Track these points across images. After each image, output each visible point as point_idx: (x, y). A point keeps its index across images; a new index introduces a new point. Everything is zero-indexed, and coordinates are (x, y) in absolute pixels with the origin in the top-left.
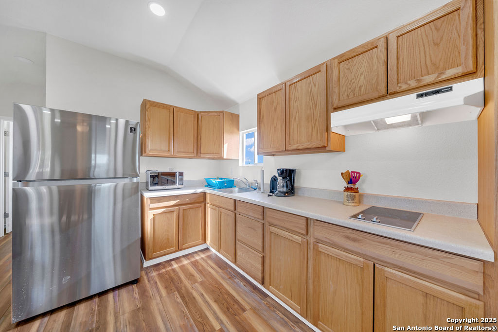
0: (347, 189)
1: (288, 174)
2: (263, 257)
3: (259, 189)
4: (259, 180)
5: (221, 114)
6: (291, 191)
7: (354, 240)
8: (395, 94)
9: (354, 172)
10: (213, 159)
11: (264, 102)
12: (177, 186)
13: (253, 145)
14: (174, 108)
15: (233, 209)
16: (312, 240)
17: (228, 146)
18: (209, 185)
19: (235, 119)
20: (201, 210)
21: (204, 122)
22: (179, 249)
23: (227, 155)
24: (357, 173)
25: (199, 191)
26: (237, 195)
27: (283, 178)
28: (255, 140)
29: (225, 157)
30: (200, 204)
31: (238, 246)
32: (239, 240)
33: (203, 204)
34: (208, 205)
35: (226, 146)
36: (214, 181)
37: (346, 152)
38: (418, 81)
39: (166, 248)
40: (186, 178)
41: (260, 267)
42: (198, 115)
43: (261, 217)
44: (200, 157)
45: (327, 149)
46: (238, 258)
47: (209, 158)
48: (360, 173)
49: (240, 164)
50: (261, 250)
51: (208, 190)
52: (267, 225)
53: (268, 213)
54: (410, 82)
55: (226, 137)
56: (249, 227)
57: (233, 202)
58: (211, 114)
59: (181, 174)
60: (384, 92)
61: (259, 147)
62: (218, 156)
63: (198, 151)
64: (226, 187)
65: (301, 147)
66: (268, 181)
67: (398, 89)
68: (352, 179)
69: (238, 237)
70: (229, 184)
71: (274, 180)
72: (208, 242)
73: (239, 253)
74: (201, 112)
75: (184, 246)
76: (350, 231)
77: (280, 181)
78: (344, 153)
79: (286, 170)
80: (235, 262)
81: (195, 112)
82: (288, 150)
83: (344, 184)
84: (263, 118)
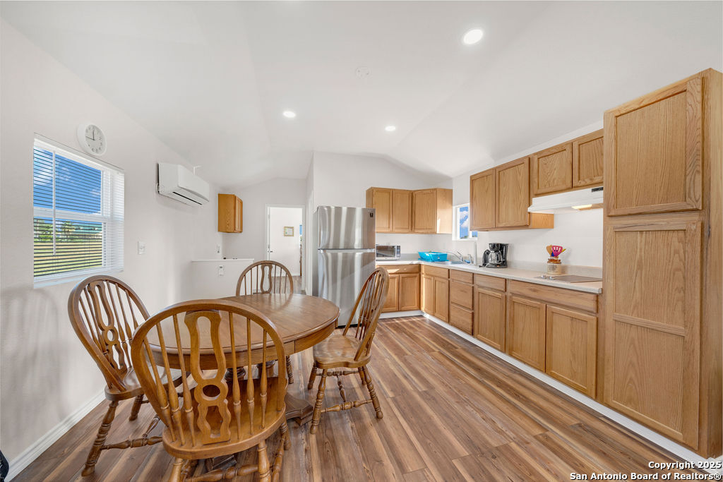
0: (551, 261)
1: (500, 249)
2: (473, 314)
3: (473, 262)
4: (473, 255)
5: (435, 192)
6: (503, 264)
7: (535, 291)
8: (578, 187)
9: (556, 247)
10: (427, 233)
11: (476, 184)
12: (396, 258)
13: (467, 217)
14: (393, 190)
15: (447, 277)
16: (509, 294)
17: (441, 221)
18: (422, 259)
19: (448, 194)
20: (416, 280)
21: (417, 200)
22: (399, 310)
23: (440, 231)
24: (559, 247)
25: (415, 262)
26: (449, 265)
27: (495, 252)
28: (468, 213)
29: (438, 232)
30: (415, 274)
31: (451, 308)
32: (452, 303)
33: (418, 275)
34: (423, 276)
35: (438, 222)
36: (427, 255)
37: (555, 229)
38: (591, 179)
39: (389, 307)
40: (402, 252)
41: (470, 321)
42: (412, 194)
43: (471, 282)
44: (414, 232)
45: (530, 227)
46: (451, 317)
47: (423, 233)
48: (562, 248)
49: (453, 239)
50: (471, 307)
51: (422, 263)
52: (476, 287)
53: (476, 278)
54: (586, 180)
55: (440, 213)
56: (462, 291)
57: (447, 271)
58: (424, 192)
59: (399, 247)
60: (570, 185)
61: (472, 224)
62: (431, 230)
63: (412, 227)
64: (439, 260)
65: (508, 225)
66: (481, 255)
67: (578, 184)
68: (555, 253)
69: (451, 300)
70: (442, 258)
71: (487, 253)
72: (423, 308)
73: (452, 313)
74: (415, 191)
75: (403, 308)
76: (532, 285)
77: (493, 255)
78: (553, 230)
79: (498, 245)
80: (449, 321)
81: (410, 191)
82: (498, 228)
83: (549, 256)
84: (475, 197)
